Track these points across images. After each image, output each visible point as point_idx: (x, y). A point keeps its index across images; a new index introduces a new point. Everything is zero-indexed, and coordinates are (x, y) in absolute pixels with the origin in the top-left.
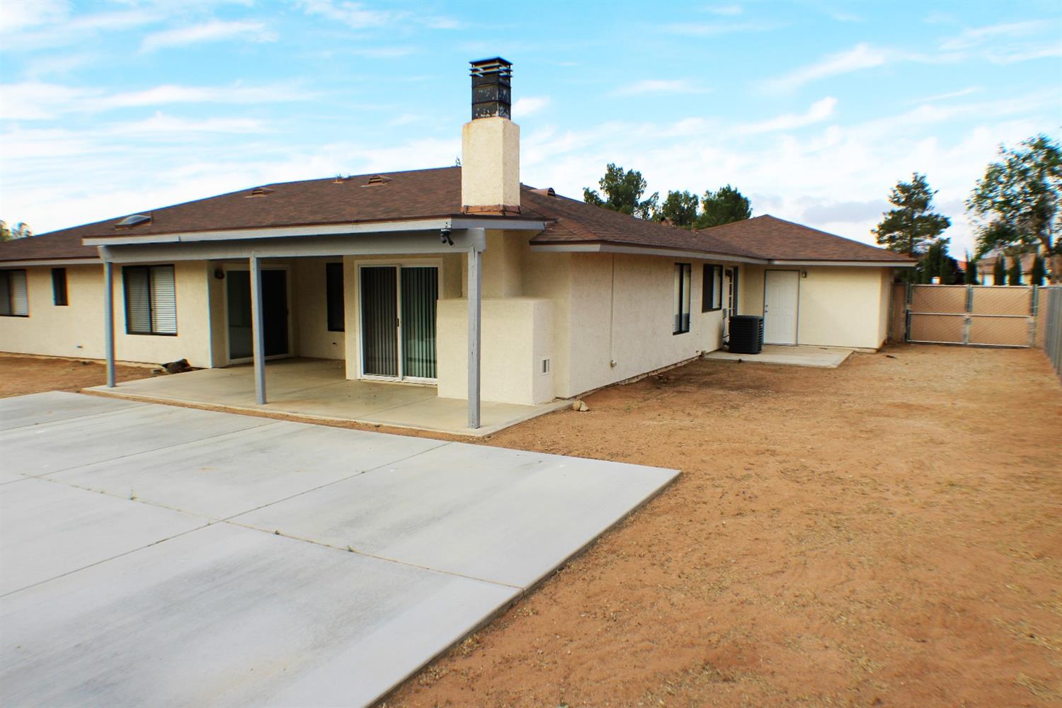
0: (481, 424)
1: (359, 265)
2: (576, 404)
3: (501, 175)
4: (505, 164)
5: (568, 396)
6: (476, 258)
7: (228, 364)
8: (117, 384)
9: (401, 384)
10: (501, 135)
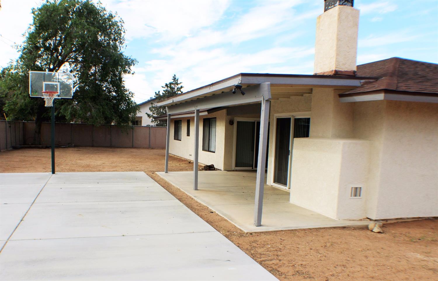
0: (262, 224)
1: (276, 117)
2: (371, 225)
3: (335, 48)
4: (338, 40)
5: (374, 218)
6: (264, 105)
7: (233, 169)
8: (168, 172)
9: (287, 191)
10: (336, 18)
